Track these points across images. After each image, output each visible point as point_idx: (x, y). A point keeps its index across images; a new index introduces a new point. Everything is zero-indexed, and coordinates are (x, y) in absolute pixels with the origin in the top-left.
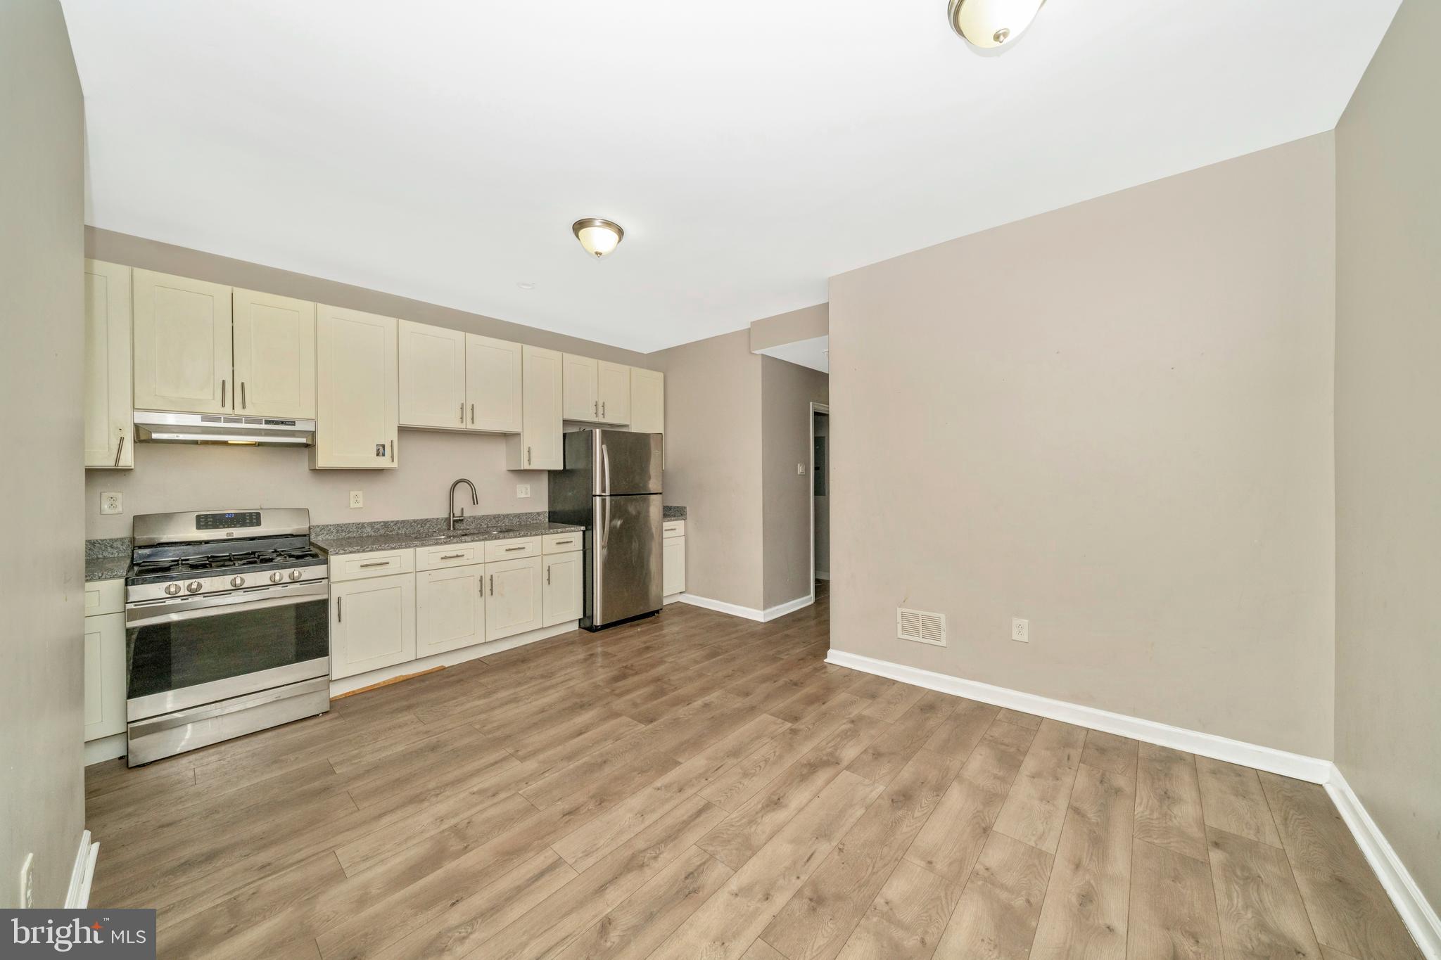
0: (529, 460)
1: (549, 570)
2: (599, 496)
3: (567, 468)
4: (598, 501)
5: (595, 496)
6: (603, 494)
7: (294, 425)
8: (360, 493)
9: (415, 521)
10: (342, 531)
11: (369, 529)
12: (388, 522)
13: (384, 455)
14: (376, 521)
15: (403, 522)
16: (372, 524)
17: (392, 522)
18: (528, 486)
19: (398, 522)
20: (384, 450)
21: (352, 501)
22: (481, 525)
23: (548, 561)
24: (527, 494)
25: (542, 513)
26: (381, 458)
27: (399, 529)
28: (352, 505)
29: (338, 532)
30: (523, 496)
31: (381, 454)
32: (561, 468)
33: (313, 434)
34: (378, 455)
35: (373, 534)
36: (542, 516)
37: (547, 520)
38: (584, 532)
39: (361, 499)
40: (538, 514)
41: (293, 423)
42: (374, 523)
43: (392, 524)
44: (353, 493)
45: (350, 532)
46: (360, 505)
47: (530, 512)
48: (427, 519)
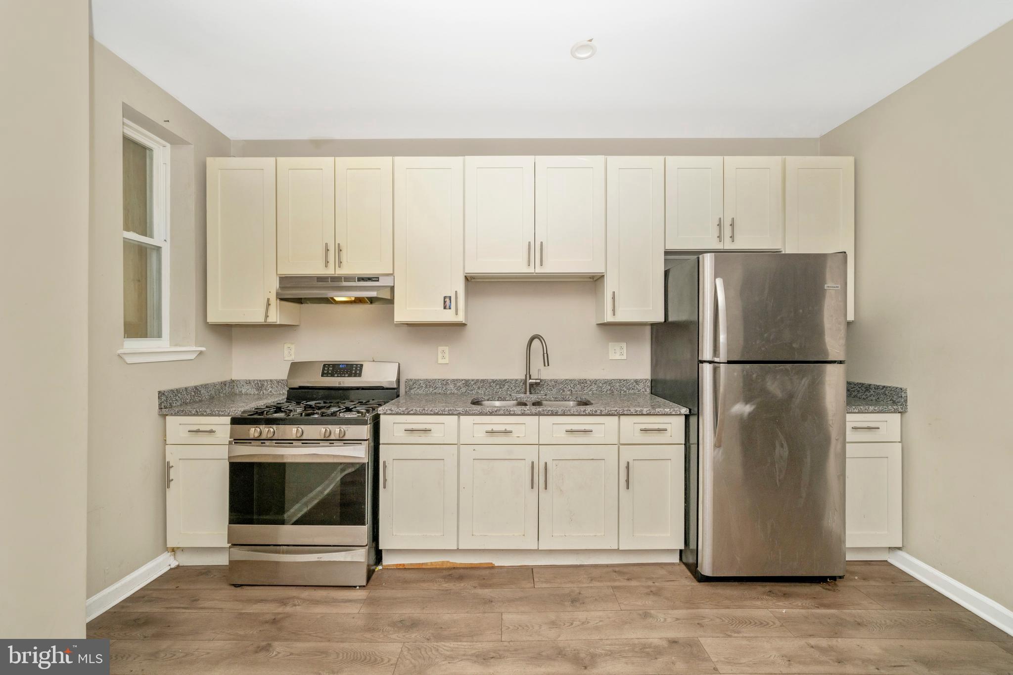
0: (614, 310)
1: (628, 467)
2: (710, 362)
3: (671, 319)
4: (707, 370)
5: (702, 362)
6: (717, 360)
7: (378, 281)
8: (446, 349)
9: (494, 381)
10: (430, 386)
11: (452, 386)
12: (469, 380)
13: (450, 308)
14: (459, 378)
15: (483, 381)
16: (454, 381)
17: (473, 380)
18: (624, 345)
19: (478, 380)
20: (451, 302)
21: (440, 355)
22: (564, 391)
23: (628, 454)
24: (622, 354)
25: (641, 380)
26: (447, 311)
27: (479, 388)
28: (440, 361)
29: (426, 387)
30: (617, 357)
31: (448, 307)
32: (662, 320)
33: (392, 288)
34: (445, 308)
35: (456, 392)
36: (641, 385)
37: (648, 390)
38: (687, 417)
39: (447, 355)
40: (637, 381)
41: (377, 279)
42: (457, 380)
43: (472, 383)
44: (441, 348)
45: (436, 388)
46: (446, 361)
47: (625, 378)
48: (506, 380)
